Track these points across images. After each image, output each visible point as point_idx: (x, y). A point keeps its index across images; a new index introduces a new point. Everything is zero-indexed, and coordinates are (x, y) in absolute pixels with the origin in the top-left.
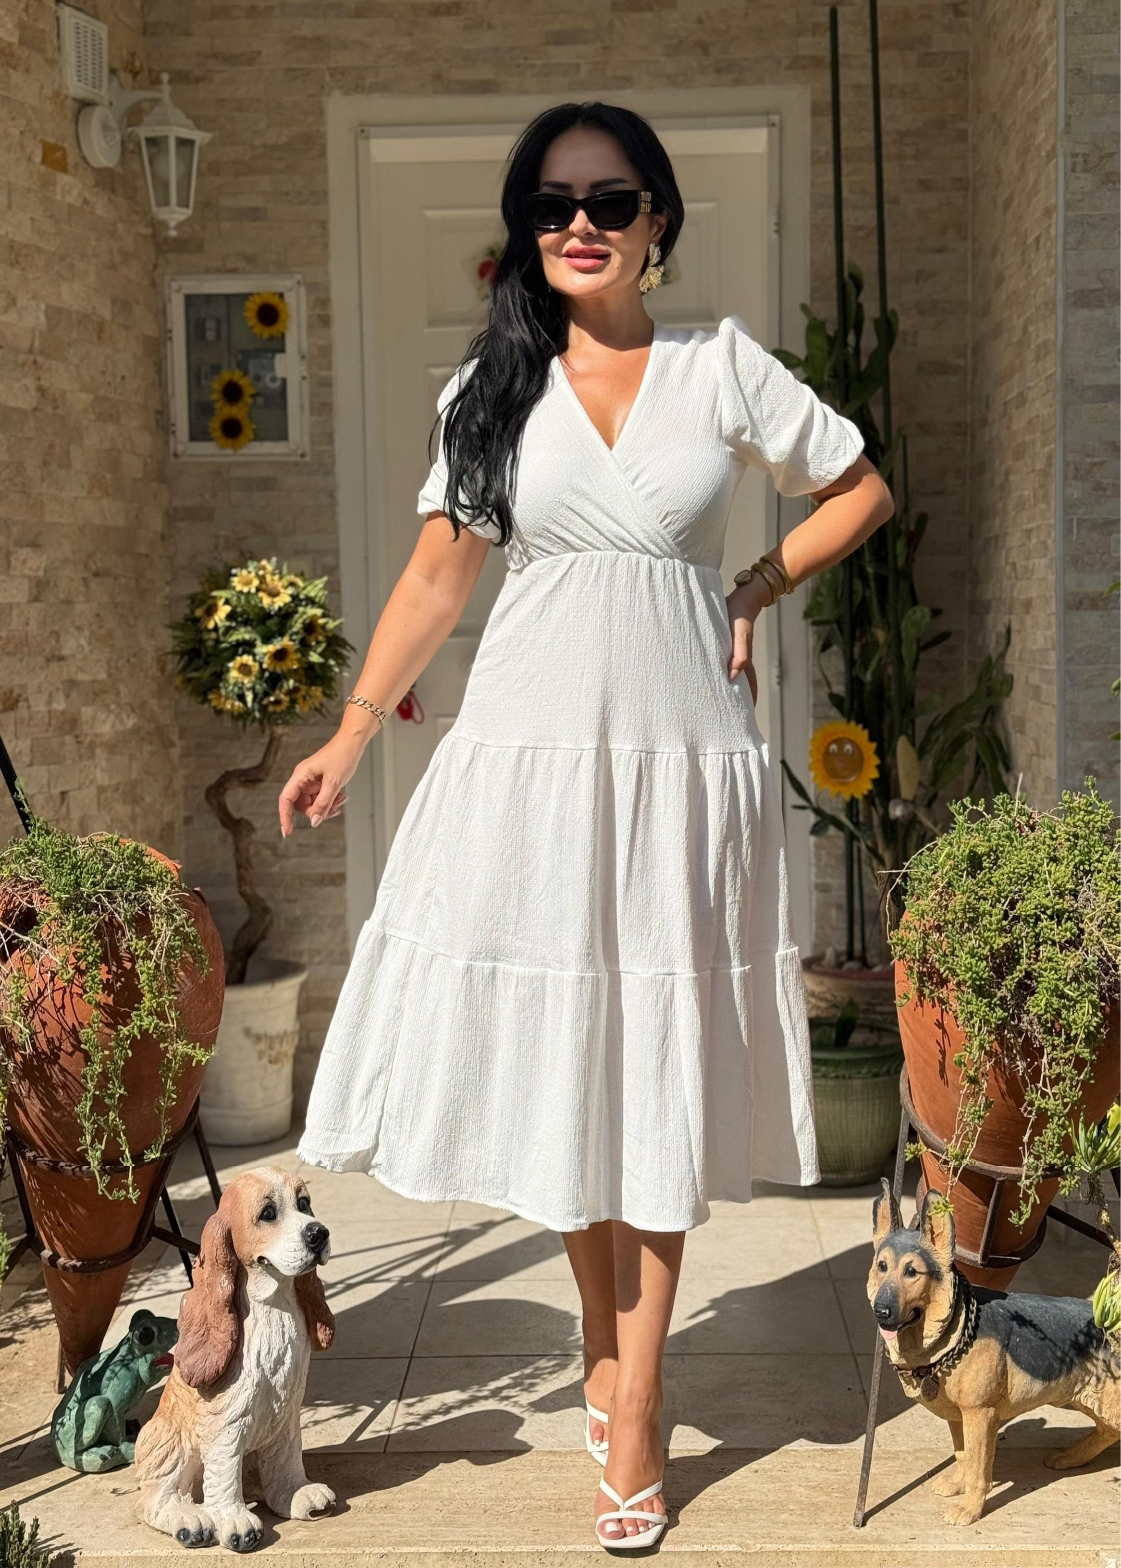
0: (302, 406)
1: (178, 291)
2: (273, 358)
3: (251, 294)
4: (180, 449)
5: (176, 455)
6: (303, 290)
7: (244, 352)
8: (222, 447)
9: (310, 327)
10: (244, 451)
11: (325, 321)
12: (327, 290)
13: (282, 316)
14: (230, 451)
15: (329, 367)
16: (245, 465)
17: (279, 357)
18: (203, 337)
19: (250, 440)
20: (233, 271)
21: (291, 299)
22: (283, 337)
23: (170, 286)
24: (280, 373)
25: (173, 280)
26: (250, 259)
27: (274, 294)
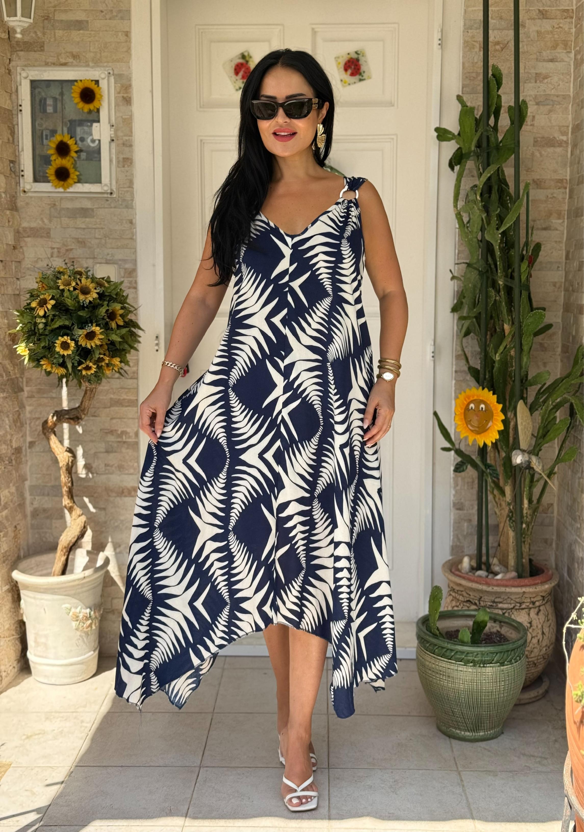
0: (111, 161)
1: (26, 78)
2: (91, 126)
3: (76, 81)
4: (27, 187)
5: (25, 192)
6: (112, 79)
7: (71, 121)
8: (56, 187)
9: (117, 105)
10: (71, 190)
11: (128, 101)
12: (130, 79)
13: (97, 96)
14: (61, 190)
15: (130, 133)
16: (72, 199)
17: (95, 125)
18: (44, 111)
19: (75, 183)
20: (65, 64)
21: (103, 84)
22: (98, 111)
23: (20, 74)
24: (96, 136)
25: (23, 70)
26: (75, 56)
27: (92, 81)
